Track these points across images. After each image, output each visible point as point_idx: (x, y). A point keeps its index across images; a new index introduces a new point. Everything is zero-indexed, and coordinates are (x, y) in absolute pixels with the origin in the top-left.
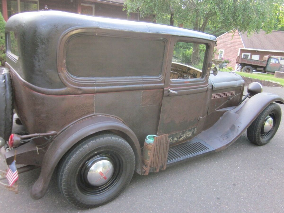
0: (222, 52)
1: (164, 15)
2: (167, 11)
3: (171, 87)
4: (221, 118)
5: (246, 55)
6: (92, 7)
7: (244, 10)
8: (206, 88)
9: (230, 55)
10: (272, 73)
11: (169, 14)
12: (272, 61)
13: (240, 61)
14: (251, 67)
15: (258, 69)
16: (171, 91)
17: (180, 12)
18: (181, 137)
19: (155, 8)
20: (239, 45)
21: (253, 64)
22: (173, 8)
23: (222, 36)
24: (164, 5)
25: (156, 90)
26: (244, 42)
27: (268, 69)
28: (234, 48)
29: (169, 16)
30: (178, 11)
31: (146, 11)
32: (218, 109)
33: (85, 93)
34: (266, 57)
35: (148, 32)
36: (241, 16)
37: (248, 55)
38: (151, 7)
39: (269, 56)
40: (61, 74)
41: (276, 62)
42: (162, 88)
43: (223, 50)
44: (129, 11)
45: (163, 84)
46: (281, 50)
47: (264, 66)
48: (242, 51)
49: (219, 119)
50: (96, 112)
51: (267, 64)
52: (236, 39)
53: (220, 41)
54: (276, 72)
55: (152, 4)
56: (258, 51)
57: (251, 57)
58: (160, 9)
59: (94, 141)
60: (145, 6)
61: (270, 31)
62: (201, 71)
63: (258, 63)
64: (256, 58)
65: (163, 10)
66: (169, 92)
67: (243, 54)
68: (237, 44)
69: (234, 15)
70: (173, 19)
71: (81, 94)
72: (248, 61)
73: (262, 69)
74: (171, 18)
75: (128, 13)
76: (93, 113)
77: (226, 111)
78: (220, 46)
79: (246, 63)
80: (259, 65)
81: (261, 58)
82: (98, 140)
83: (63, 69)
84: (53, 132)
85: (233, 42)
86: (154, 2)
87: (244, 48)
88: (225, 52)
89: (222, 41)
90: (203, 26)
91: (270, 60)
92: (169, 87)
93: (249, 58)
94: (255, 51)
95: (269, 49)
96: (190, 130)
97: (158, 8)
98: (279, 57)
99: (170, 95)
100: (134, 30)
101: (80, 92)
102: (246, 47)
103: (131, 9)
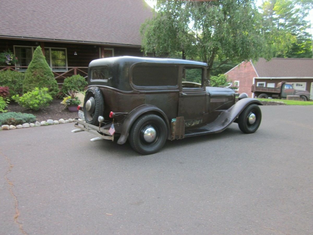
0: (237, 83)
1: (176, 53)
2: (179, 49)
3: (183, 92)
4: (219, 116)
5: (261, 84)
6: (112, 51)
7: (242, 43)
8: (205, 93)
9: (245, 85)
10: (285, 98)
11: (180, 52)
12: (286, 87)
13: (255, 90)
14: (267, 95)
15: (273, 96)
16: (183, 94)
17: (190, 49)
18: (192, 124)
19: (168, 47)
20: (253, 75)
21: (267, 91)
22: (183, 46)
23: (236, 68)
24: (175, 44)
25: (175, 93)
26: (257, 71)
27: (283, 95)
28: (248, 78)
29: (181, 53)
30: (188, 48)
31: (161, 50)
32: (216, 110)
33: (141, 93)
34: (280, 84)
35: (168, 63)
36: (240, 49)
37: (263, 84)
38: (165, 47)
39: (282, 83)
40: (130, 84)
41: (290, 88)
42: (178, 92)
43: (238, 82)
44: (146, 52)
45: (178, 90)
46: (295, 76)
47: (279, 92)
48: (257, 80)
49: (218, 116)
50: (146, 104)
51: (281, 91)
52: (249, 69)
53: (235, 73)
54: (288, 96)
55: (165, 45)
56: (273, 79)
57: (266, 85)
58: (172, 48)
59: (147, 116)
60: (160, 46)
61: (270, 59)
62: (201, 84)
63: (272, 91)
64: (271, 85)
65: (175, 48)
66: (182, 94)
67: (258, 83)
68: (251, 74)
69: (235, 48)
70: (185, 56)
71: (139, 94)
72: (262, 90)
73: (277, 96)
74: (183, 54)
75: (145, 53)
76: (144, 104)
77: (222, 111)
78: (235, 77)
79: (261, 91)
80: (273, 92)
81: (276, 85)
82: (148, 116)
83: (131, 82)
84: (127, 113)
85: (246, 72)
86: (167, 43)
87: (257, 77)
88: (240, 83)
89: (236, 73)
90: (211, 59)
91: (283, 86)
92: (182, 92)
93: (264, 86)
94: (270, 79)
95: (283, 76)
96: (198, 120)
97: (171, 47)
98: (295, 84)
99: (183, 96)
100: (162, 63)
101: (139, 93)
102: (260, 76)
103: (148, 50)
